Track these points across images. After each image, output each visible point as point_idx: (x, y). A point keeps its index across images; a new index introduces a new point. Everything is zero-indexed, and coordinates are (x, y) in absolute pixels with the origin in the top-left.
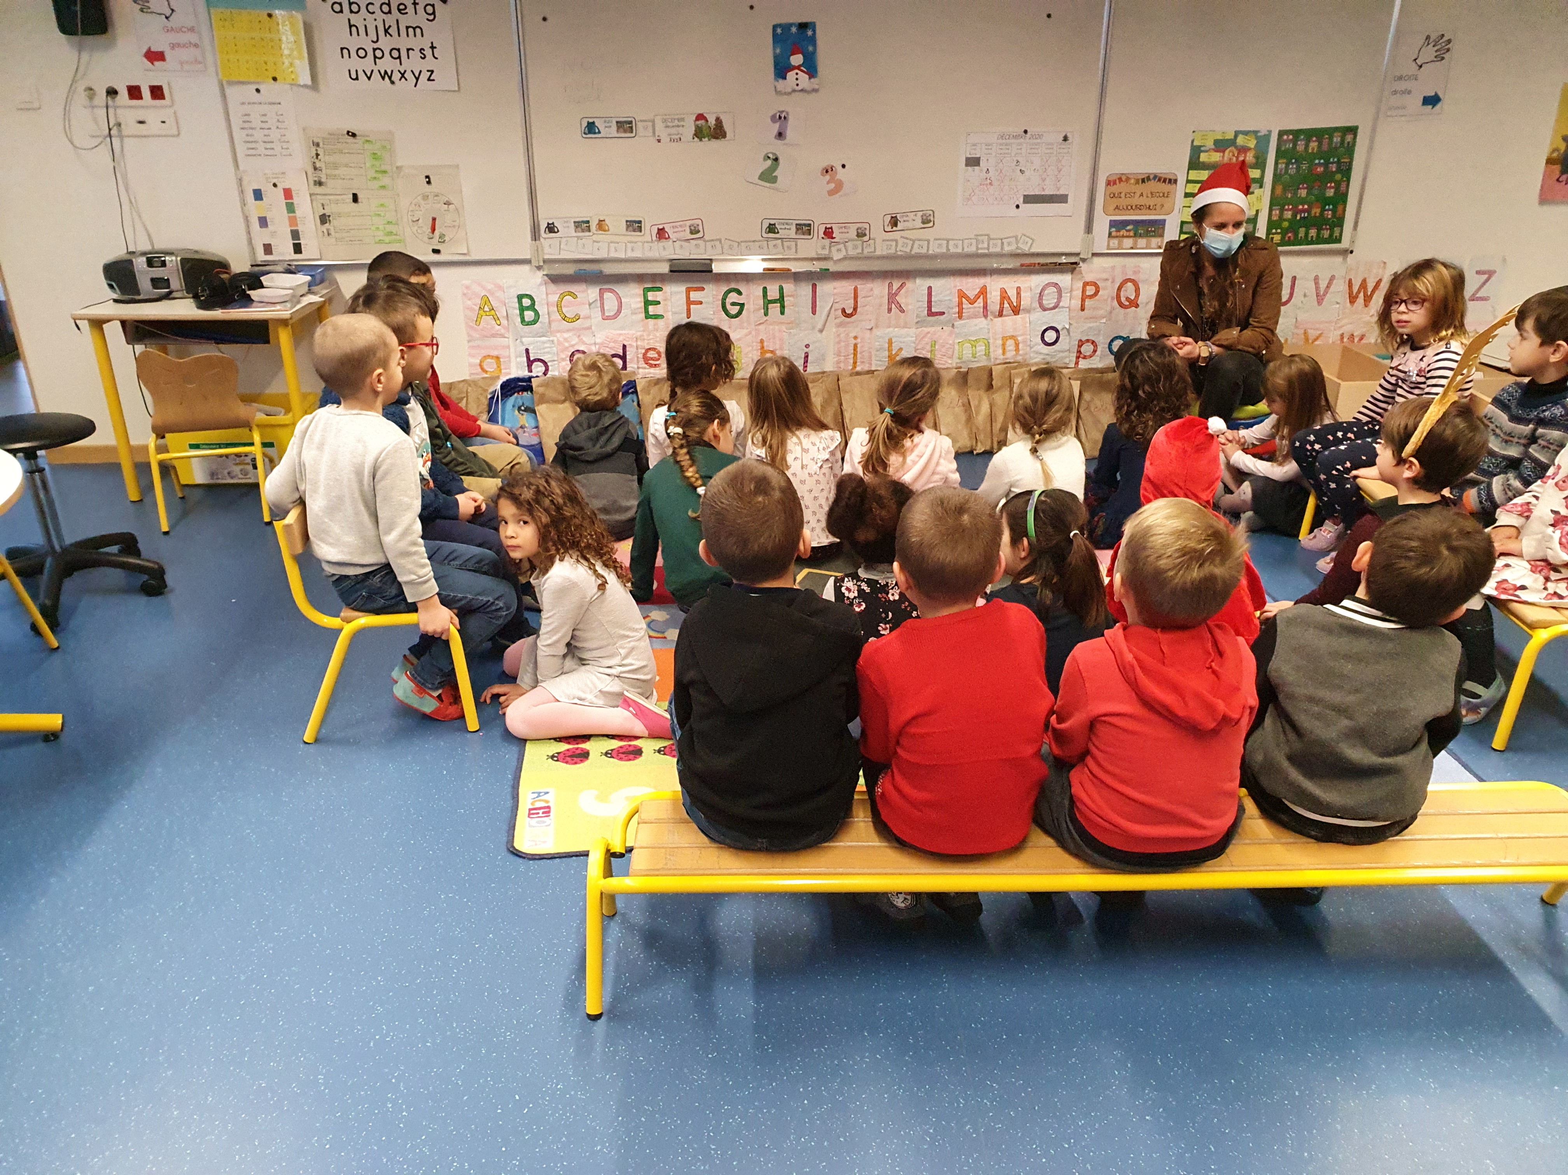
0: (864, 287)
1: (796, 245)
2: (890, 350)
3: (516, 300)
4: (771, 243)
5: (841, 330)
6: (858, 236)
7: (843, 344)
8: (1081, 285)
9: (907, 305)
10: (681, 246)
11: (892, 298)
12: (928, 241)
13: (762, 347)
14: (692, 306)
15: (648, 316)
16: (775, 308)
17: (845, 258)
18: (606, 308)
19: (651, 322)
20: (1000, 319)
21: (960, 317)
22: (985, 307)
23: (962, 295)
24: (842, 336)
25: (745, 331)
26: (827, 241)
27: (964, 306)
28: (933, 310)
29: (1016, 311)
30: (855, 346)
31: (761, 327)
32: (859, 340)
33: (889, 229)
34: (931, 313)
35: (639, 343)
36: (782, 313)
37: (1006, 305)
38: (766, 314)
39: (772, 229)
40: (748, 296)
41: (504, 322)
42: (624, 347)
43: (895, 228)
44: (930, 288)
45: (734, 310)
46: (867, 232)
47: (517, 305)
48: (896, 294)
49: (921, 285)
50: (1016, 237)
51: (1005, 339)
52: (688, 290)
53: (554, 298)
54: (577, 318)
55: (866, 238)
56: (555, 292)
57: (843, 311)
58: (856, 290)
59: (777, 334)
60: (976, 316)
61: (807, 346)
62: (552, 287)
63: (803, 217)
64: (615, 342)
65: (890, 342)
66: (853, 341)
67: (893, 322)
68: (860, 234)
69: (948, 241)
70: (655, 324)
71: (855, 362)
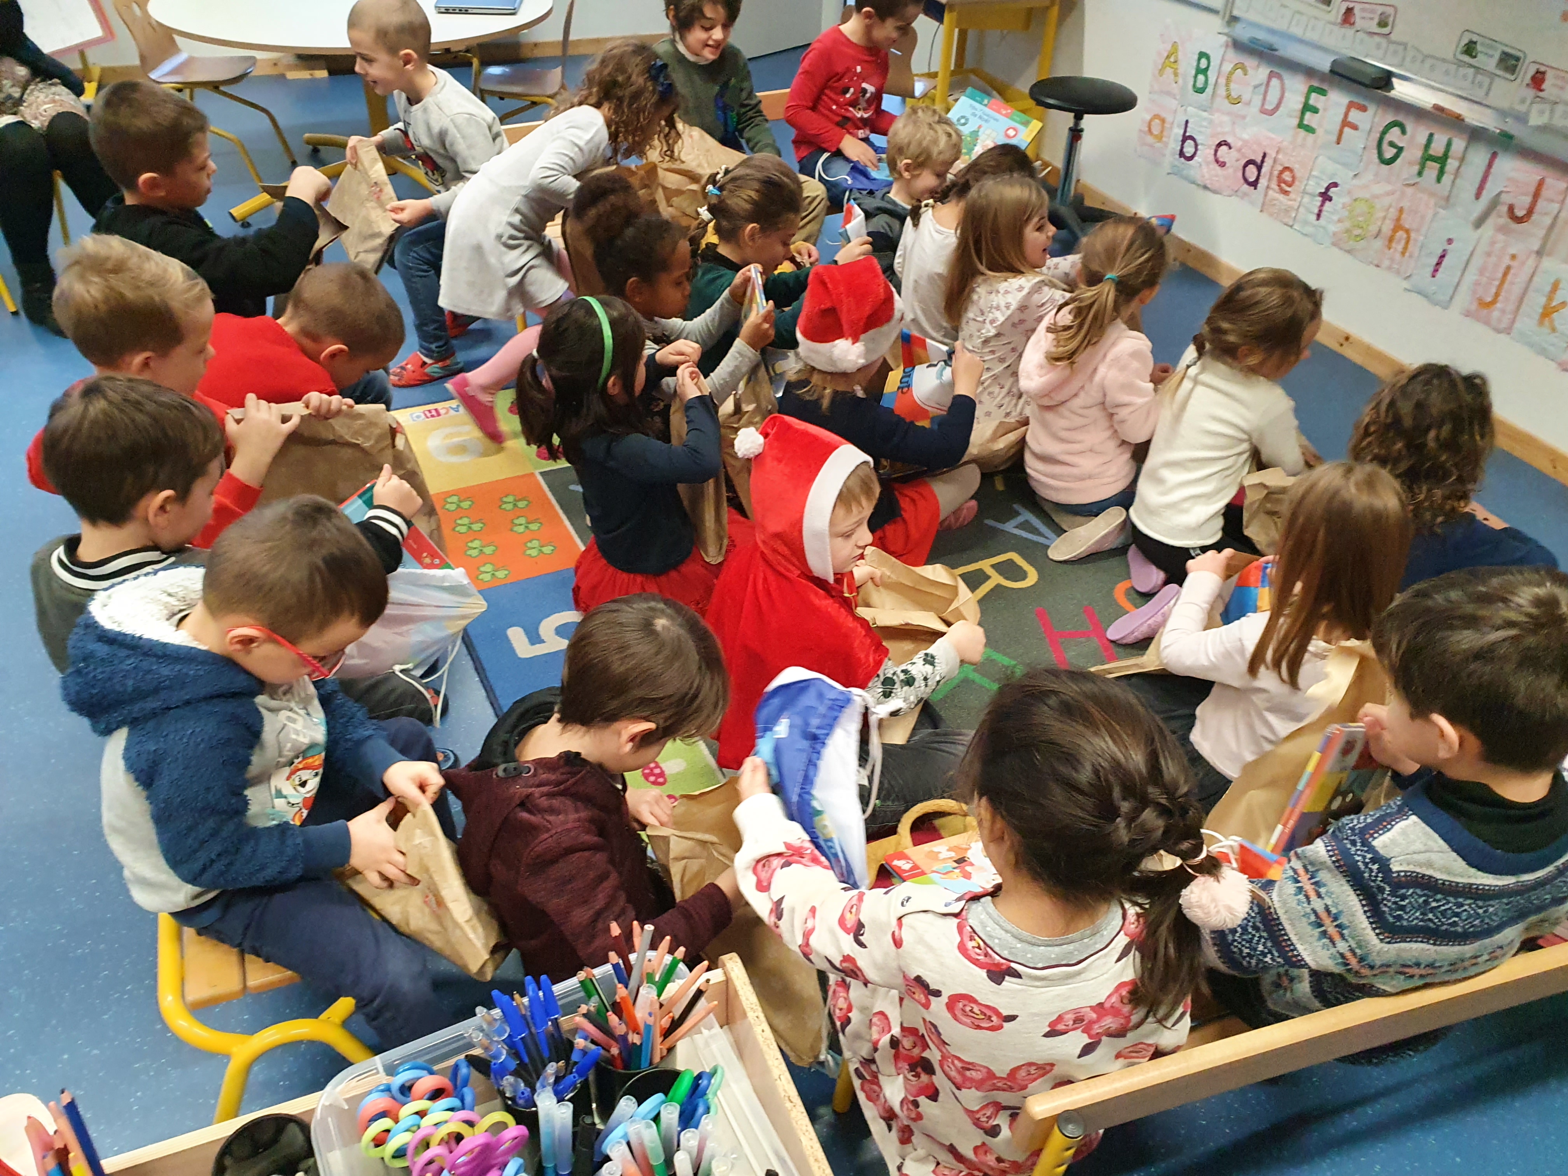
0: (1555, 183)
1: (1491, 84)
2: (1550, 298)
3: (1196, 57)
4: (1463, 71)
5: (1501, 237)
7: (1493, 259)
10: (1362, 41)
14: (1346, 129)
15: (1301, 125)
16: (1432, 169)
17: (1545, 128)
18: (1268, 98)
19: (1302, 132)
24: (1498, 246)
25: (1389, 188)
30: (1508, 268)
31: (1410, 191)
32: (1514, 264)
35: (1280, 156)
36: (1439, 180)
38: (1420, 174)
39: (1470, 49)
40: (1410, 138)
41: (1180, 81)
42: (1265, 155)
45: (1389, 153)
47: (1195, 64)
52: (1351, 105)
53: (1228, 67)
54: (1237, 101)
56: (1231, 61)
57: (1511, 208)
58: (1541, 184)
59: (1422, 208)
61: (1450, 241)
62: (1231, 54)
63: (1512, 42)
64: (1259, 145)
65: (1555, 287)
66: (1507, 261)
70: (1305, 139)
71: (1497, 295)
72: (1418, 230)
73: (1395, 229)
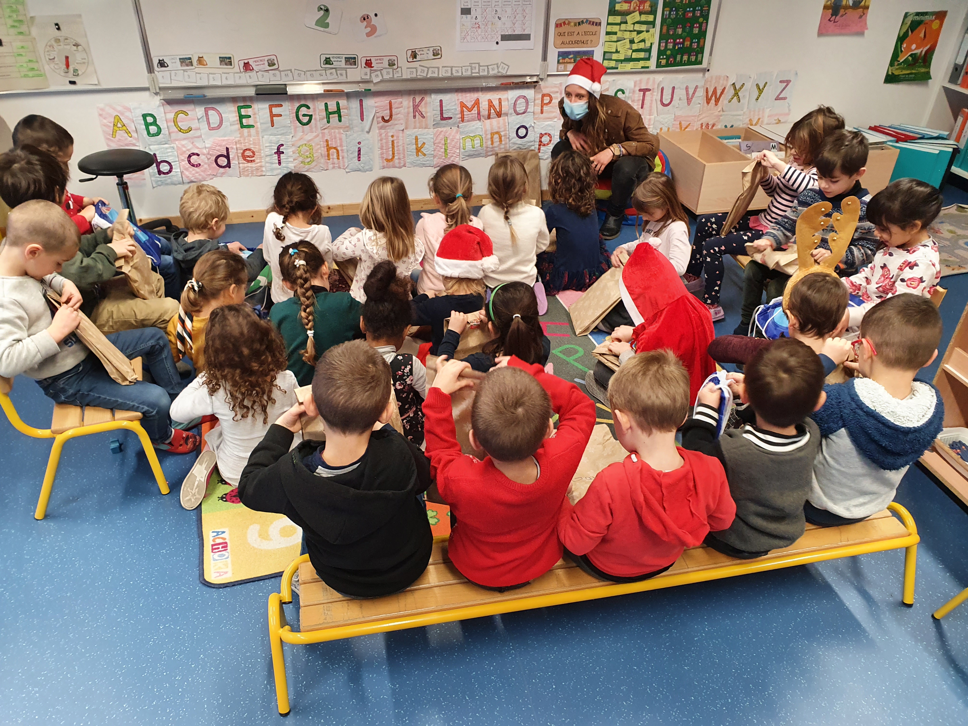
0: (396, 101)
1: (346, 72)
2: (417, 144)
3: (142, 118)
4: (328, 72)
5: (383, 131)
6: (389, 65)
7: (384, 141)
8: (540, 96)
9: (426, 112)
10: (263, 76)
11: (416, 108)
12: (438, 68)
13: (328, 145)
14: (274, 118)
15: (242, 126)
16: (334, 118)
17: (381, 81)
18: (211, 121)
19: (245, 130)
20: (489, 120)
21: (463, 121)
22: (479, 113)
23: (463, 105)
24: (383, 135)
25: (315, 134)
26: (368, 70)
27: (465, 113)
28: (445, 116)
29: (499, 115)
30: (393, 141)
31: (327, 131)
32: (395, 138)
33: (410, 60)
34: (443, 118)
35: (238, 146)
36: (340, 121)
37: (492, 111)
38: (328, 122)
39: (328, 61)
40: (314, 110)
41: (135, 135)
42: (227, 149)
43: (415, 60)
44: (441, 101)
45: (305, 120)
46: (396, 63)
47: (143, 122)
48: (418, 106)
49: (435, 99)
50: (497, 64)
51: (492, 134)
52: (271, 107)
53: (171, 116)
54: (190, 130)
55: (395, 67)
56: (171, 112)
57: (383, 118)
58: (390, 103)
59: (338, 135)
60: (473, 120)
61: (359, 143)
62: (168, 108)
63: (350, 52)
64: (220, 146)
65: (416, 139)
66: (391, 139)
67: (418, 125)
68: (391, 64)
69: (452, 68)
70: (249, 132)
71: (393, 154)
72: (341, 145)
73: (328, 150)
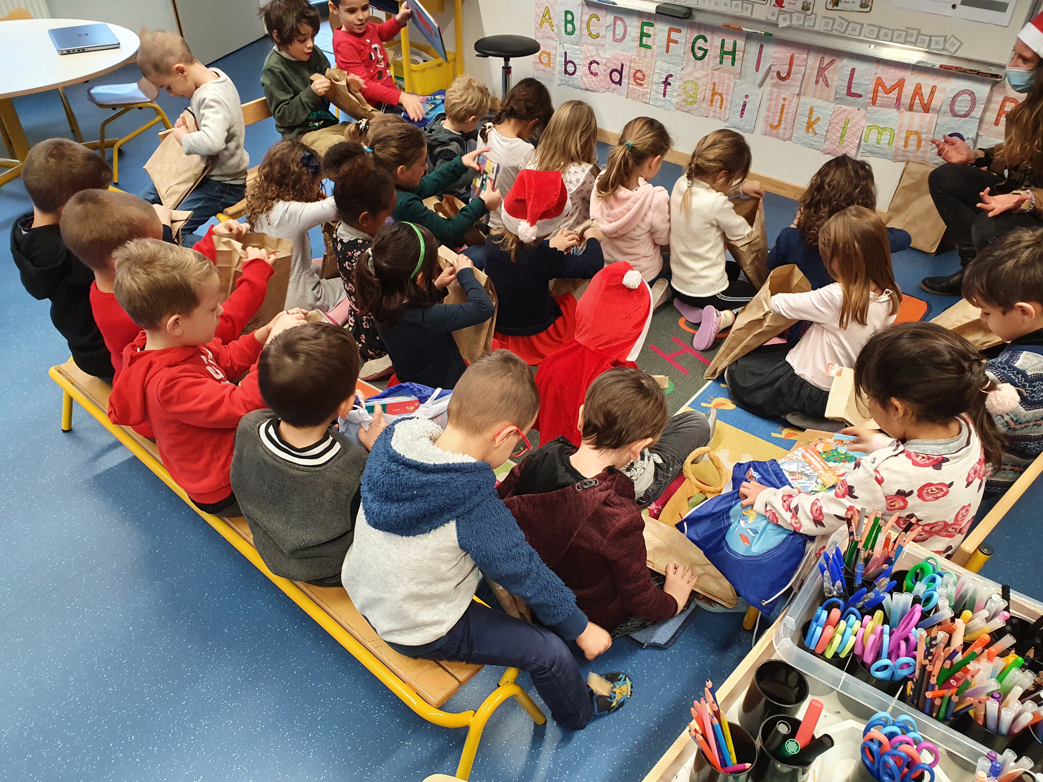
0: (800, 56)
1: (753, 8)
2: (810, 118)
3: (564, 14)
4: (734, 3)
5: (775, 90)
6: (803, 8)
7: (773, 102)
9: (832, 80)
11: (821, 71)
12: (862, 25)
13: (714, 89)
14: (671, 44)
15: (641, 45)
16: (728, 59)
17: (789, 28)
18: (617, 32)
19: (643, 49)
20: (910, 113)
21: (874, 103)
22: (899, 99)
23: (879, 82)
24: (775, 95)
25: (705, 73)
26: (777, 9)
27: (879, 94)
28: (853, 91)
29: (926, 109)
30: (783, 106)
31: (717, 73)
32: (787, 102)
33: (830, 7)
34: (849, 94)
36: (733, 64)
37: (917, 101)
38: (721, 62)
40: (711, 46)
41: (556, 29)
42: (622, 65)
43: (835, 8)
44: (853, 70)
45: (700, 53)
46: (811, 7)
47: (564, 18)
48: (825, 69)
49: (846, 65)
50: (945, 37)
51: (909, 133)
52: (671, 30)
53: (586, 18)
54: (597, 36)
55: (809, 12)
56: (587, 14)
57: (778, 73)
58: (792, 58)
59: (726, 81)
60: (888, 106)
61: (747, 96)
62: (586, 9)
64: (617, 60)
65: (811, 111)
66: (781, 102)
67: (818, 94)
68: (805, 8)
69: (880, 28)
70: (645, 53)
71: (780, 121)
72: (727, 94)
73: (713, 95)
